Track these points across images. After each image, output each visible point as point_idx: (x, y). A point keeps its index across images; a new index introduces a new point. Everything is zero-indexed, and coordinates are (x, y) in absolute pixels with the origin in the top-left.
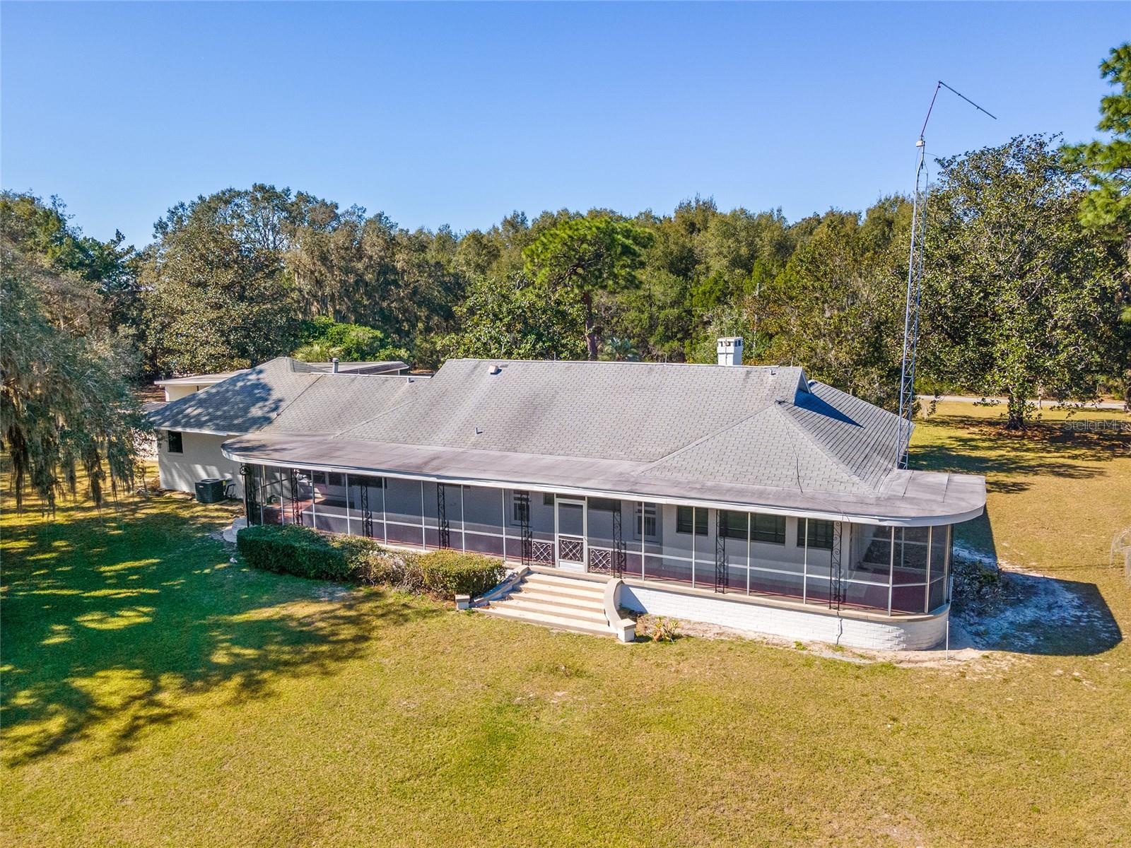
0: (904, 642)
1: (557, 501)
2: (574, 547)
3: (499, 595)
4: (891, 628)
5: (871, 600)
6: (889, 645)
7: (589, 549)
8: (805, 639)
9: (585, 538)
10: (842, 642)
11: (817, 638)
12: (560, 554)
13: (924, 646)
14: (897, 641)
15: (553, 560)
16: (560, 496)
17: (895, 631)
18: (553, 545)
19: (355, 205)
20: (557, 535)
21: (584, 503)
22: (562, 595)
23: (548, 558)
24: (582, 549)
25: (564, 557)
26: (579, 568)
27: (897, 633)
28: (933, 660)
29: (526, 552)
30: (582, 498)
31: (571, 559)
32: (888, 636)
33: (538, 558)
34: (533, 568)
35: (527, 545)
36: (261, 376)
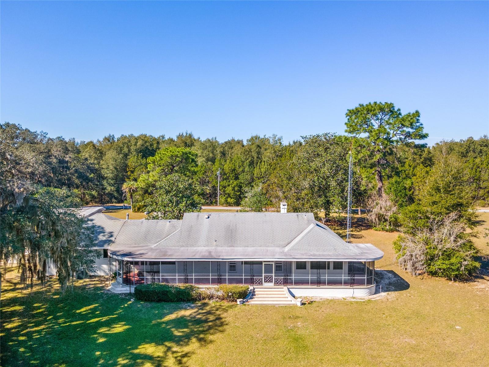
0: (369, 293)
1: (264, 263)
2: (270, 278)
3: (249, 297)
4: (366, 290)
5: (361, 283)
6: (366, 295)
7: (275, 278)
8: (344, 297)
9: (273, 274)
10: (354, 296)
11: (347, 296)
12: (264, 281)
13: (373, 294)
14: (368, 293)
15: (262, 283)
16: (264, 262)
17: (367, 290)
18: (262, 278)
19: (42, 131)
20: (263, 275)
21: (273, 263)
22: (270, 294)
23: (260, 283)
24: (272, 278)
25: (266, 282)
26: (271, 285)
27: (368, 291)
28: (377, 297)
29: (252, 282)
30: (273, 262)
31: (268, 282)
32: (366, 292)
33: (256, 283)
34: (255, 287)
35: (252, 279)
36: (93, 222)
